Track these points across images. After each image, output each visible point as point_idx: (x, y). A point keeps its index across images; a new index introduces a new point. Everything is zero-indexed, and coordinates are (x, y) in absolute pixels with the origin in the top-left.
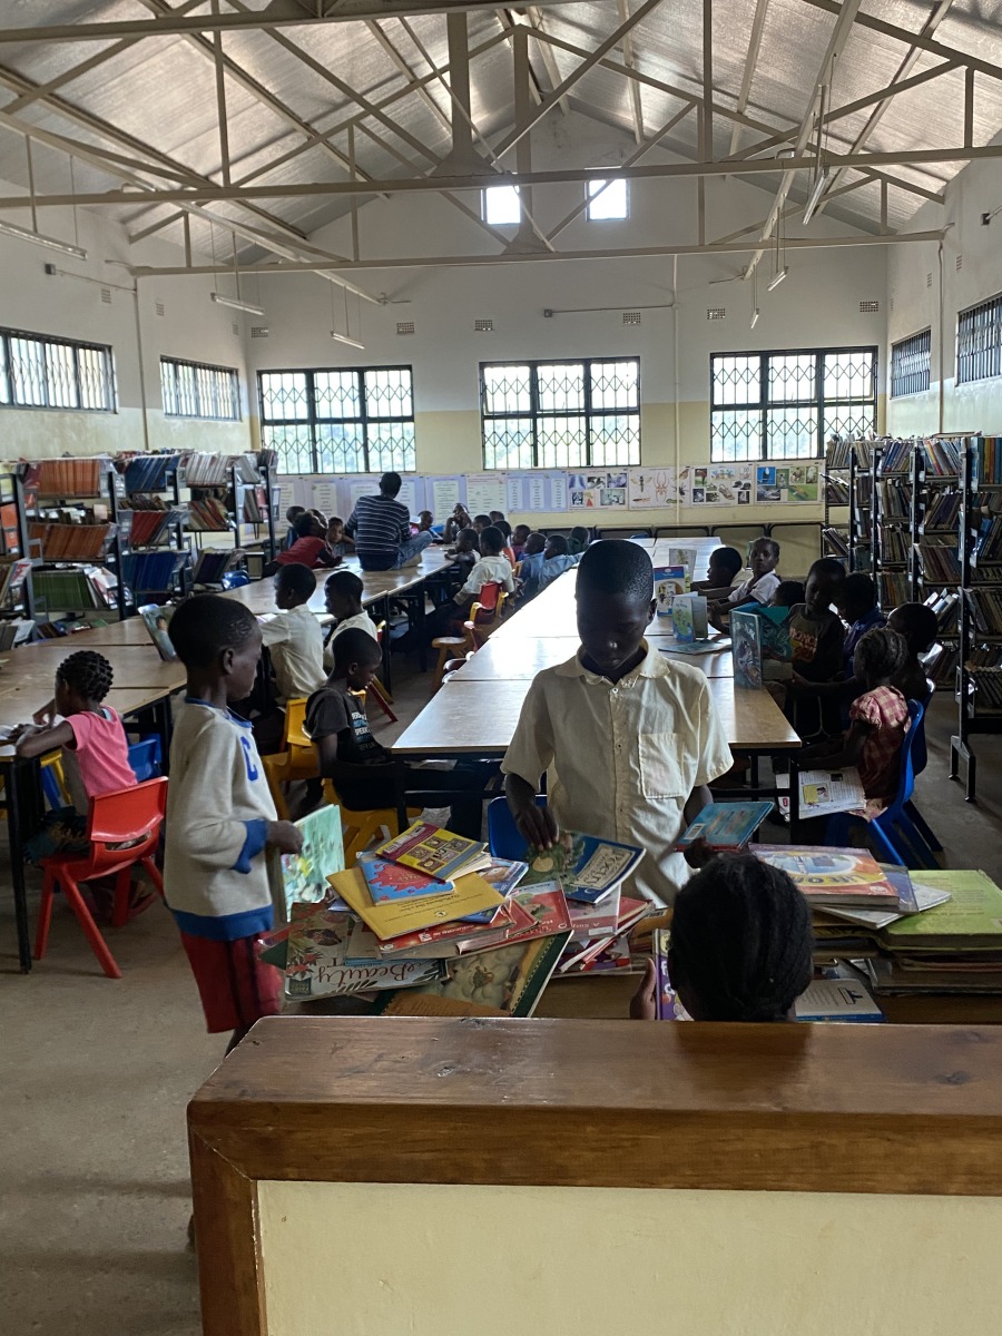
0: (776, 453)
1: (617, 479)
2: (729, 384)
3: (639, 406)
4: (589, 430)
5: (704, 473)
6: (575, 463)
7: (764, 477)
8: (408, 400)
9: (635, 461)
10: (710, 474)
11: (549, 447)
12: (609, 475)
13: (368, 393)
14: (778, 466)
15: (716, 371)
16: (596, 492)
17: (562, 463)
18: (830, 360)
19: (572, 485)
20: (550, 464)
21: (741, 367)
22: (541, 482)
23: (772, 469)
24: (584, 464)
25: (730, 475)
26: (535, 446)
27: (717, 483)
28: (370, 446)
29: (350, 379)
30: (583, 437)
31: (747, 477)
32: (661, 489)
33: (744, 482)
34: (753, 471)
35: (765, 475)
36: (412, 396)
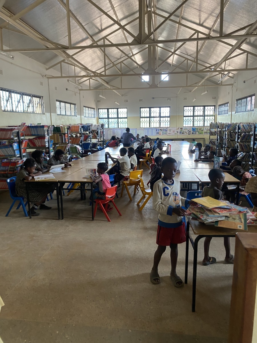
0: (196, 125)
1: (165, 130)
2: (187, 112)
3: (170, 116)
4: (160, 120)
5: (182, 129)
6: (157, 126)
7: (193, 129)
8: (126, 114)
9: (169, 126)
10: (183, 129)
11: (153, 123)
12: (164, 129)
13: (119, 113)
14: (196, 127)
15: (185, 109)
16: (161, 132)
17: (155, 126)
18: (206, 108)
19: (157, 131)
20: (153, 127)
21: (189, 109)
22: (151, 130)
23: (195, 128)
24: (159, 127)
25: (187, 129)
26: (150, 123)
27: (184, 131)
28: (119, 123)
29: (115, 110)
30: (159, 122)
31: (190, 130)
32: (174, 131)
33: (189, 130)
34: (191, 128)
35: (194, 129)
36: (127, 114)
